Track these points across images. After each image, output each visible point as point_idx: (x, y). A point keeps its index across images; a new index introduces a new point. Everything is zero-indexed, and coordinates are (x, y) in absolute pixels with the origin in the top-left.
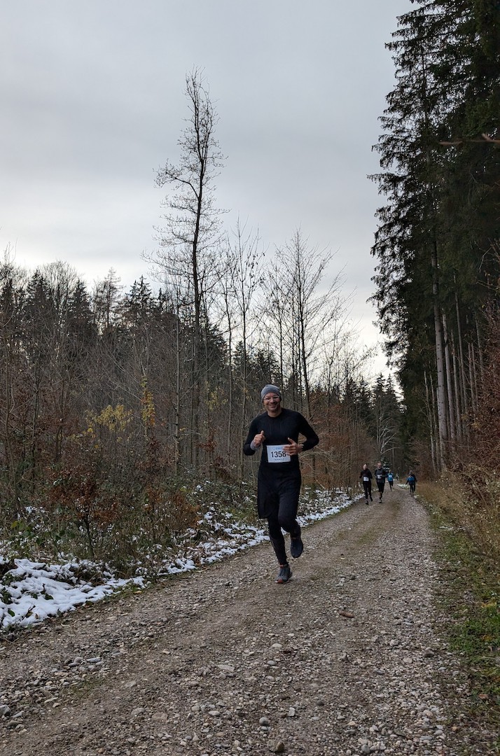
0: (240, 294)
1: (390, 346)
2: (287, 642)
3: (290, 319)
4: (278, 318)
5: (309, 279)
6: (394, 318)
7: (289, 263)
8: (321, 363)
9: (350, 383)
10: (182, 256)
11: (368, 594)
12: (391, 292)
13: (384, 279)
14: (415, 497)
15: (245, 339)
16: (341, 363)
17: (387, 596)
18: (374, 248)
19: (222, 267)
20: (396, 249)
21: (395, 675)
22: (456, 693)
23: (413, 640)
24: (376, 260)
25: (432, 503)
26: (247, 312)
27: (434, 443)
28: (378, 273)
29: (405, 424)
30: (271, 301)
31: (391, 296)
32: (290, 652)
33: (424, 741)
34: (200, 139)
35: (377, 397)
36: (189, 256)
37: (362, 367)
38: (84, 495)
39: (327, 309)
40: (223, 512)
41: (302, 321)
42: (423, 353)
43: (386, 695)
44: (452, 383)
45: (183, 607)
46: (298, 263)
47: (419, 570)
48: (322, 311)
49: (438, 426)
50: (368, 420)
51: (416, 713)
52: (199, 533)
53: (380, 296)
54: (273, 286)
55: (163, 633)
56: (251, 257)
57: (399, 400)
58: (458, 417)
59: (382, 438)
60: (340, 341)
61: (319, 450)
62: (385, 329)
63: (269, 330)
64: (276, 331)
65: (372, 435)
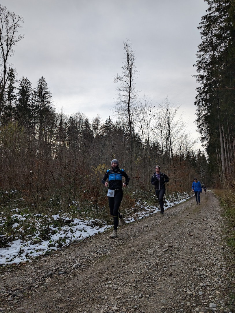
0: (146, 121)
1: (203, 138)
2: (170, 244)
3: (165, 130)
4: (160, 130)
5: (171, 115)
6: (204, 128)
7: (164, 109)
8: (177, 146)
9: (188, 153)
10: (124, 108)
11: (198, 228)
12: (202, 118)
13: (199, 114)
14: (214, 195)
15: (148, 138)
16: (185, 145)
17: (205, 228)
18: (195, 103)
19: (139, 112)
20: (204, 103)
21: (208, 253)
22: (229, 258)
23: (214, 242)
24: (196, 107)
25: (221, 197)
26: (149, 128)
27: (221, 174)
28: (197, 112)
29: (209, 168)
30: (158, 124)
31: (202, 120)
32: (171, 246)
33: (219, 272)
34: (130, 65)
35: (198, 158)
36: (127, 108)
37: (192, 147)
38: (95, 196)
39: (178, 126)
40: (143, 201)
41: (169, 131)
42: (215, 141)
43: (205, 259)
44: (227, 152)
45: (132, 234)
46: (167, 109)
47: (216, 220)
48: (177, 127)
49: (222, 168)
50: (195, 167)
51: (216, 264)
52: (135, 209)
53: (198, 120)
54: (158, 118)
55: (127, 242)
56: (150, 108)
57: (207, 159)
58: (230, 165)
59: (201, 173)
60: (184, 137)
61: (177, 178)
62: (200, 133)
63: (157, 134)
64: (160, 135)
65: (197, 172)
